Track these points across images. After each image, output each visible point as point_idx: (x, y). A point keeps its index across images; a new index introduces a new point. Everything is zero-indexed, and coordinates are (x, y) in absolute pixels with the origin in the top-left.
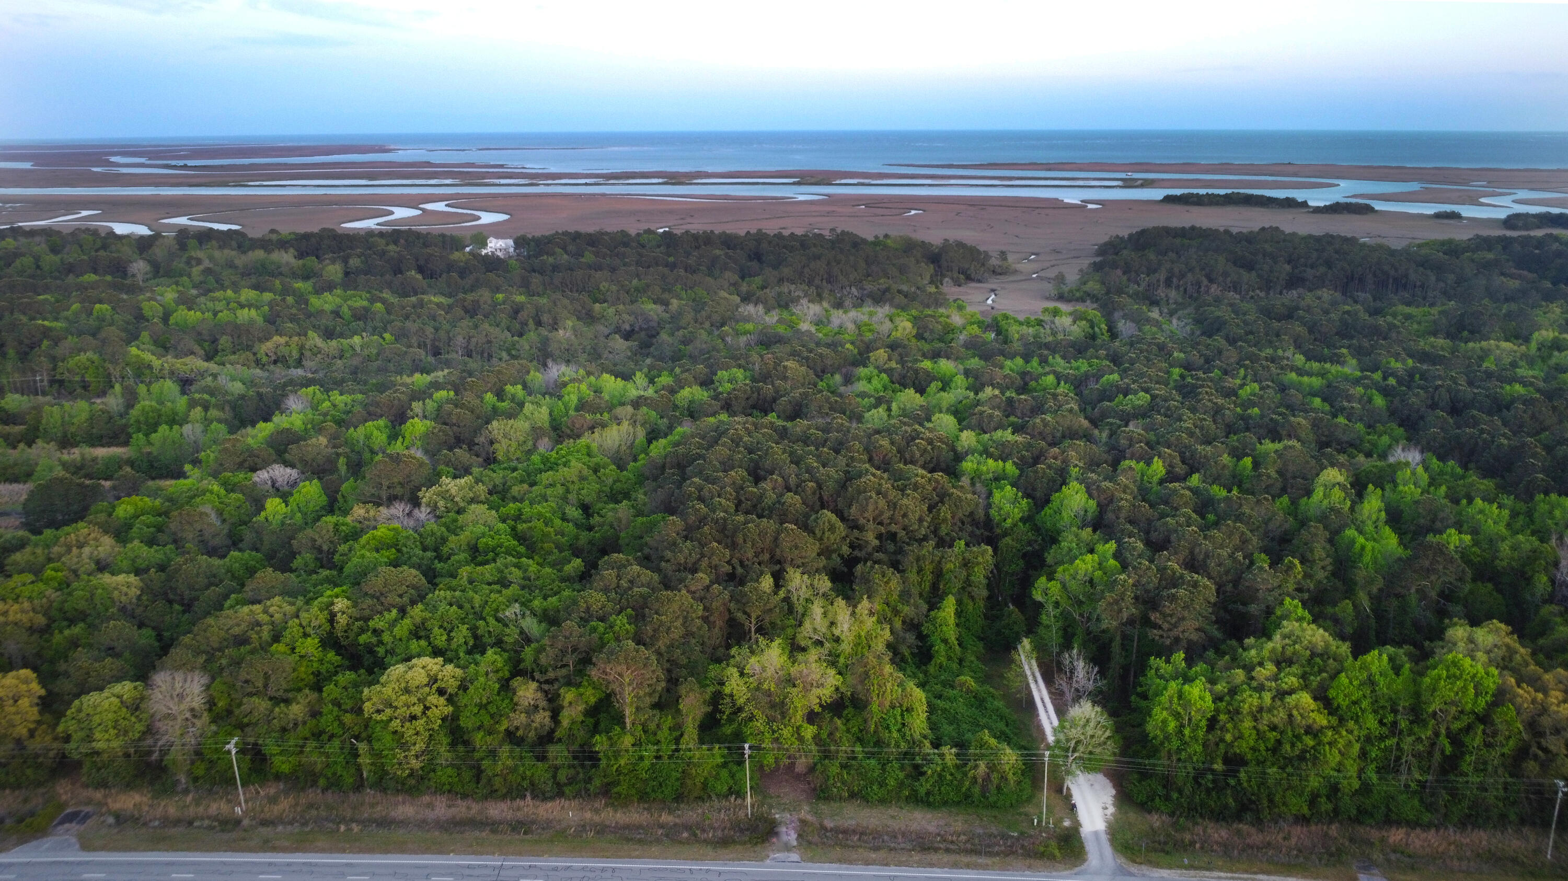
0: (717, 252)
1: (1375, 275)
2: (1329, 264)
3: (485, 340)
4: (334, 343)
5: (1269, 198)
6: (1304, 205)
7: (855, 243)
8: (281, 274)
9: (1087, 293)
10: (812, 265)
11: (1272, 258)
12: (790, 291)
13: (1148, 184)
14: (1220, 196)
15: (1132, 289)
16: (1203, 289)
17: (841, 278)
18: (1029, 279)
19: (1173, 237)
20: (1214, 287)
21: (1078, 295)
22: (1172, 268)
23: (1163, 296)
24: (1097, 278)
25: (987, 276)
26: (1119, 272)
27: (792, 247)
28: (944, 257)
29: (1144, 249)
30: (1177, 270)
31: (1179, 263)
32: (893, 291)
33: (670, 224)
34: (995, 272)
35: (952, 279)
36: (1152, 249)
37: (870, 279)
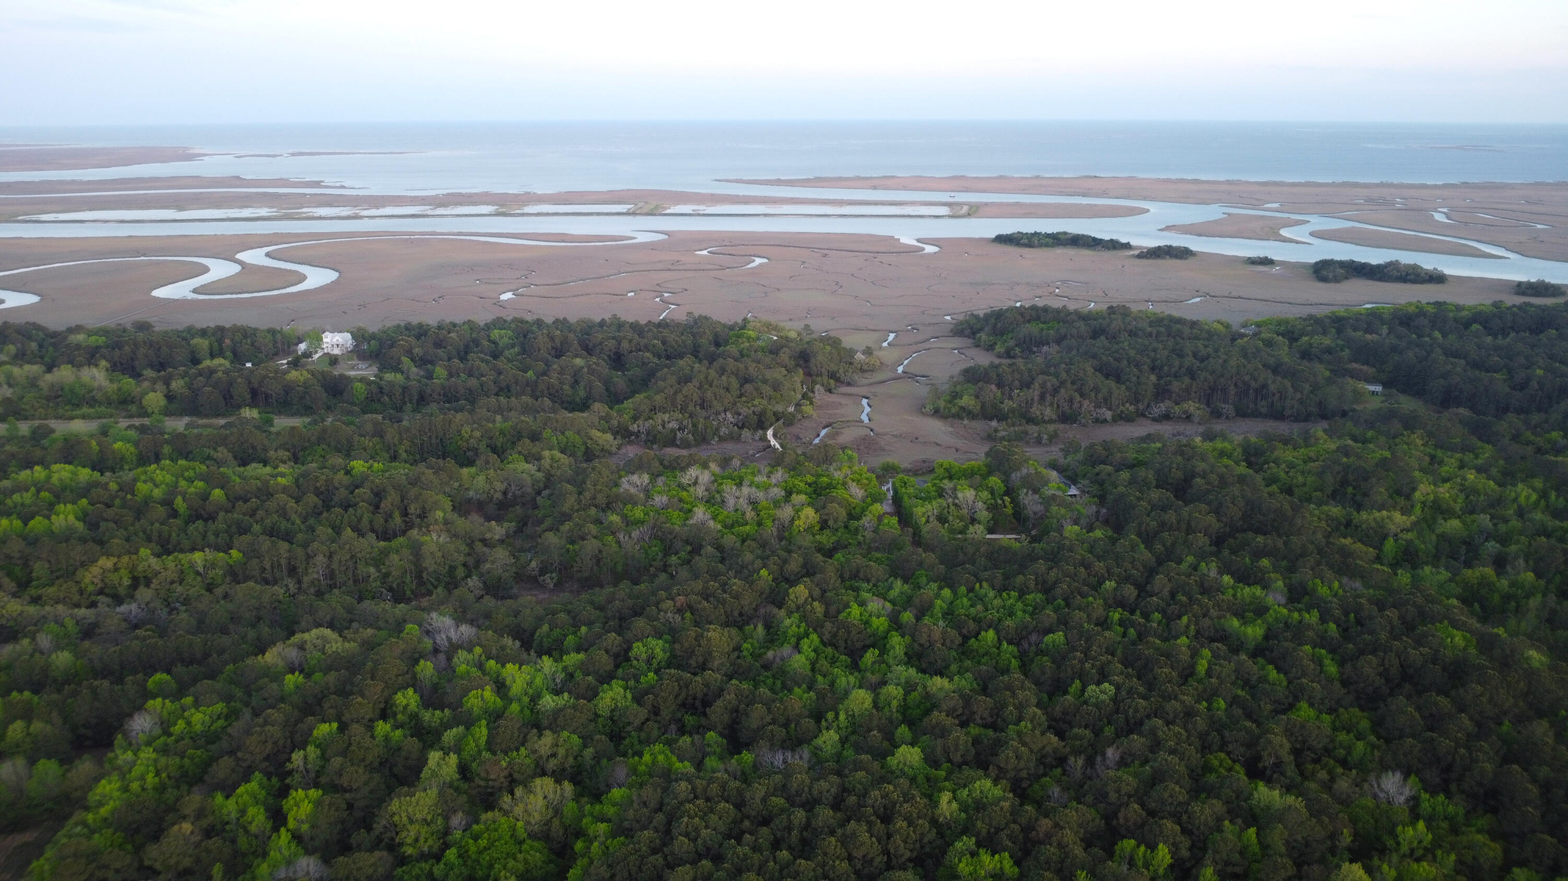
0: (578, 362)
1: (1236, 385)
2: (1191, 373)
3: (348, 557)
4: (170, 561)
5: (1094, 239)
6: (1127, 246)
7: (716, 335)
8: (93, 398)
9: (963, 409)
10: (685, 390)
11: (1137, 366)
12: (663, 421)
13: (974, 211)
14: (1048, 236)
15: (1007, 405)
16: (1076, 405)
17: (715, 403)
18: (897, 378)
19: (1029, 321)
20: (1086, 403)
21: (953, 410)
22: (1044, 383)
23: (1038, 413)
24: (971, 391)
25: (856, 377)
26: (993, 387)
27: (654, 346)
28: (813, 360)
29: (1002, 334)
30: (1049, 384)
31: (1049, 374)
32: (769, 414)
33: (513, 287)
34: (862, 370)
35: (823, 385)
36: (1010, 335)
37: (744, 399)
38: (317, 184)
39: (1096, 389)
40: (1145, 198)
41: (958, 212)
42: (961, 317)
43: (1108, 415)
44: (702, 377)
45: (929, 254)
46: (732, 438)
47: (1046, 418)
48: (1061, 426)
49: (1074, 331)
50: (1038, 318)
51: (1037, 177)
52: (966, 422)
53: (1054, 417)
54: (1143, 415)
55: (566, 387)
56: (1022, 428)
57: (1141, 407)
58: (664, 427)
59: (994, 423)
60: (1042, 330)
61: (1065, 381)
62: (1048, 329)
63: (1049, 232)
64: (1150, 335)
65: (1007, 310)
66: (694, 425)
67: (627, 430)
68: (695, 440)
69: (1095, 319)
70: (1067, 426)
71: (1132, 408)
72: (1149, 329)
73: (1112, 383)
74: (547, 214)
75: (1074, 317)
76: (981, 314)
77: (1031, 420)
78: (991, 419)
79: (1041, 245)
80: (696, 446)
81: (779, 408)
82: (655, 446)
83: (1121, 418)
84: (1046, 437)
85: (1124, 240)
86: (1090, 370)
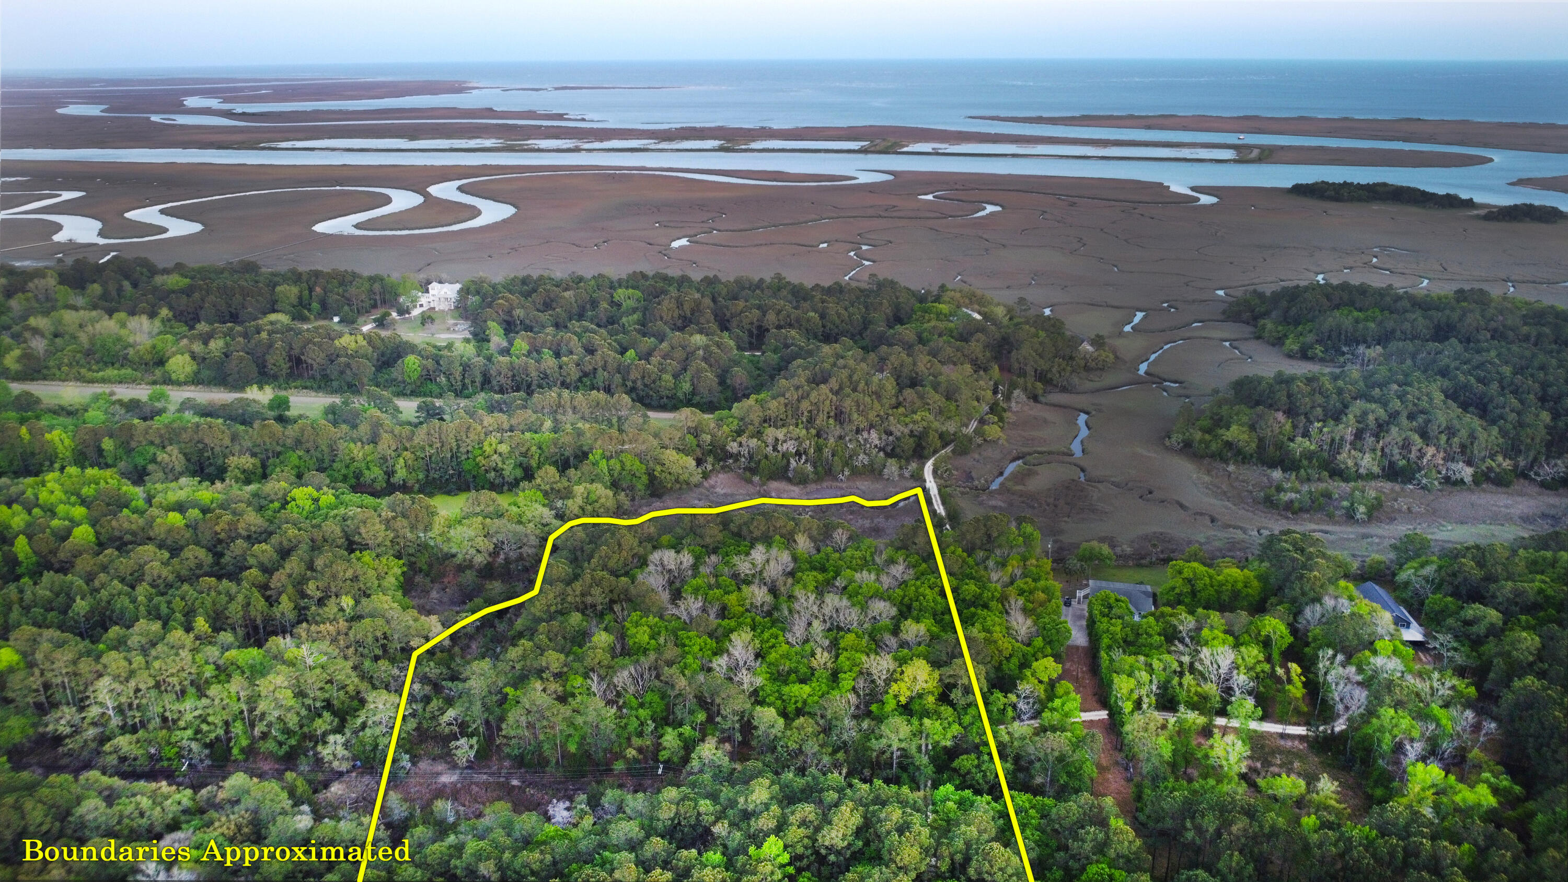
5: (1424, 193)
6: (1470, 203)
7: (897, 308)
8: (125, 357)
9: (1229, 445)
10: (814, 396)
11: (1515, 392)
12: (777, 440)
13: (1267, 155)
14: (1360, 187)
15: (1301, 445)
16: (1413, 455)
17: (855, 416)
18: (1139, 382)
19: (1337, 307)
20: (1431, 451)
21: (1214, 447)
22: (1365, 413)
23: (1350, 463)
24: (1245, 419)
25: (1075, 380)
26: (1280, 416)
27: (808, 320)
28: (1014, 353)
29: (1297, 323)
30: (1371, 417)
31: (1370, 399)
32: (933, 438)
33: (692, 232)
34: (1087, 368)
35: (1025, 389)
36: (1309, 326)
37: (901, 410)
38: (560, 117)
39: (1451, 432)
40: (1486, 145)
41: (1244, 156)
42: (1239, 293)
43: (1467, 473)
44: (845, 373)
45: (1204, 206)
46: (872, 471)
47: (1362, 471)
48: (1387, 486)
49: (1407, 326)
50: (1351, 303)
51: (1346, 119)
52: (1231, 468)
53: (1376, 470)
54: (1524, 476)
55: (667, 377)
56: (1322, 486)
57: (1522, 463)
58: (775, 449)
59: (1277, 474)
60: (1357, 321)
61: (1398, 413)
62: (1366, 319)
63: (1363, 182)
64: (1527, 338)
65: (1306, 289)
66: (819, 449)
67: (723, 448)
68: (816, 473)
69: (1437, 309)
70: (1397, 487)
71: (1507, 464)
72: (1525, 329)
73: (1472, 421)
74: (773, 150)
75: (1406, 304)
76: (1268, 290)
77: (1338, 473)
78: (1273, 465)
79: (1351, 199)
80: (815, 482)
81: (951, 427)
82: (756, 479)
83: (1488, 479)
84: (1362, 509)
85: (1464, 196)
86: (1438, 397)
